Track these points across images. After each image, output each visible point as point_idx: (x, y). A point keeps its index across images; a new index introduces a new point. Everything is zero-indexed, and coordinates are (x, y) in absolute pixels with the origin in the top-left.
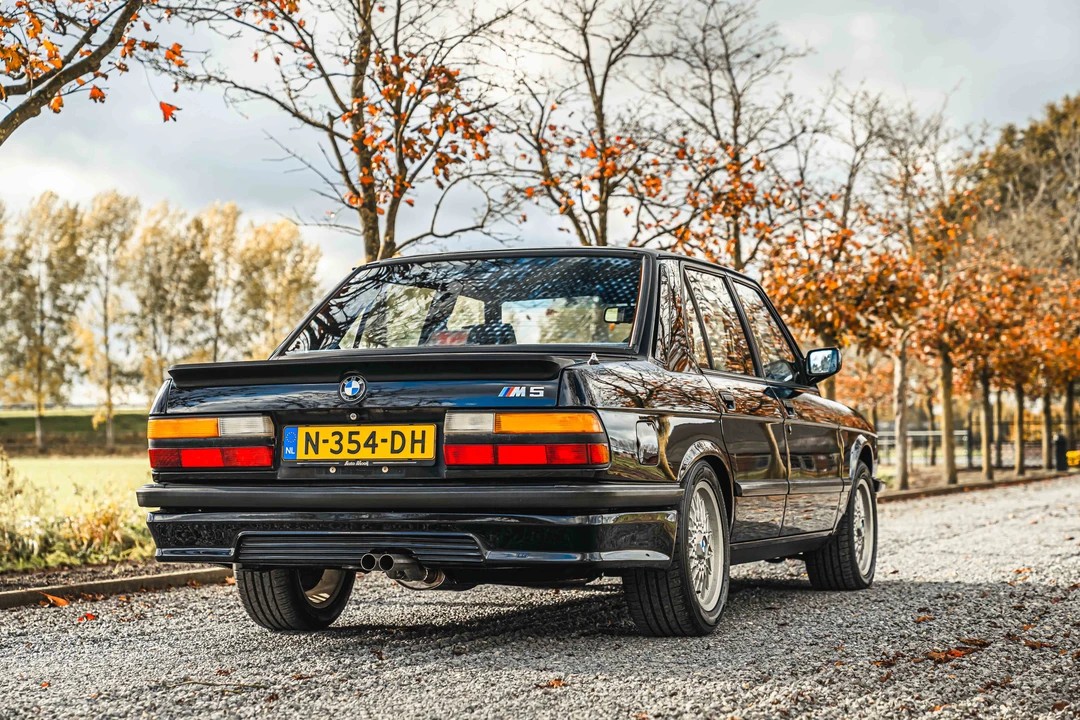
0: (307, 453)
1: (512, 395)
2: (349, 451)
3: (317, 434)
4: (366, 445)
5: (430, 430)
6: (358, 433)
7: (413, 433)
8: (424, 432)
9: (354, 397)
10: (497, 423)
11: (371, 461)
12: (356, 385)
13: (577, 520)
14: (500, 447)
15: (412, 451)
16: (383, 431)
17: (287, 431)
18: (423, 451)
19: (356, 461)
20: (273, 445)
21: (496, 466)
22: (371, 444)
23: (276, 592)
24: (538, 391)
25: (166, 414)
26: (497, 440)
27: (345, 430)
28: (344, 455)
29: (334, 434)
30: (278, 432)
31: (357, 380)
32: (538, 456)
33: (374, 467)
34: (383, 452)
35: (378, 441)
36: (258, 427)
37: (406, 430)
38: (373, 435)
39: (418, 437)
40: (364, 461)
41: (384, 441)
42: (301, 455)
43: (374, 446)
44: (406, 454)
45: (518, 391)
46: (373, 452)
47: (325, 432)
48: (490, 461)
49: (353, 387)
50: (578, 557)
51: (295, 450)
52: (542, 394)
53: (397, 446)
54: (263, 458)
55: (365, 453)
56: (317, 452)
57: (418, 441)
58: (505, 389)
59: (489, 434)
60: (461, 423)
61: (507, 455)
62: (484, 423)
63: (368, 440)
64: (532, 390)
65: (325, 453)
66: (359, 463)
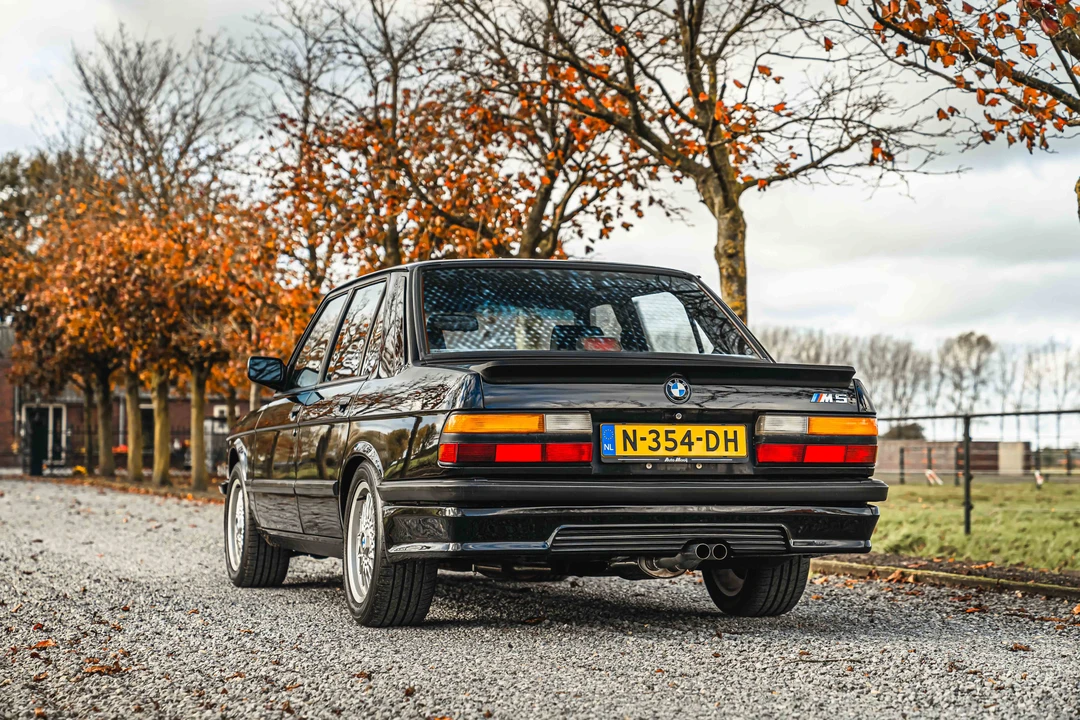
2: (667, 449)
3: (634, 431)
4: (683, 443)
5: (742, 430)
7: (726, 432)
8: (735, 432)
11: (689, 458)
12: (681, 387)
15: (727, 450)
18: (736, 450)
19: (675, 457)
28: (662, 452)
29: (651, 432)
33: (692, 463)
35: (693, 440)
38: (688, 434)
39: (731, 436)
40: (683, 457)
42: (620, 451)
43: (690, 444)
44: (720, 452)
46: (690, 450)
47: (643, 430)
53: (712, 444)
56: (635, 449)
57: (731, 440)
63: (684, 438)
65: (643, 450)
66: (678, 460)
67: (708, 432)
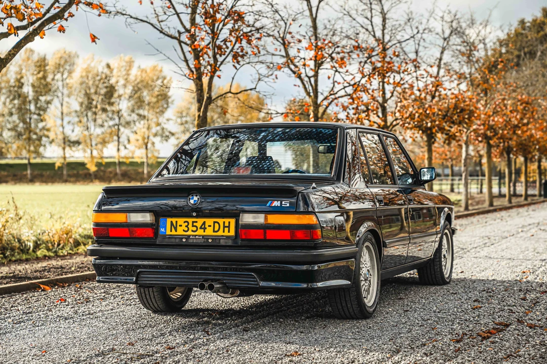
0: (171, 231)
1: (273, 205)
3: (176, 222)
4: (201, 228)
5: (233, 221)
6: (197, 222)
8: (229, 222)
9: (195, 204)
10: (266, 219)
12: (196, 198)
13: (305, 267)
14: (268, 231)
16: (209, 221)
17: (162, 220)
20: (154, 227)
21: (265, 240)
22: (203, 227)
23: (155, 294)
24: (286, 203)
25: (101, 211)
26: (266, 227)
27: (190, 220)
28: (190, 233)
29: (185, 222)
30: (157, 221)
31: (196, 196)
32: (286, 235)
34: (209, 232)
35: (207, 226)
36: (147, 218)
37: (221, 221)
38: (204, 223)
39: (227, 224)
41: (210, 226)
42: (168, 232)
43: (205, 228)
44: (220, 233)
45: (276, 204)
47: (181, 221)
48: (262, 237)
49: (194, 200)
50: (305, 286)
51: (165, 230)
52: (288, 205)
53: (216, 229)
54: (149, 233)
55: (200, 232)
56: (176, 231)
57: (227, 227)
58: (270, 202)
59: (262, 224)
60: (248, 219)
61: (271, 235)
62: (260, 219)
64: (283, 203)
67: (215, 222)
